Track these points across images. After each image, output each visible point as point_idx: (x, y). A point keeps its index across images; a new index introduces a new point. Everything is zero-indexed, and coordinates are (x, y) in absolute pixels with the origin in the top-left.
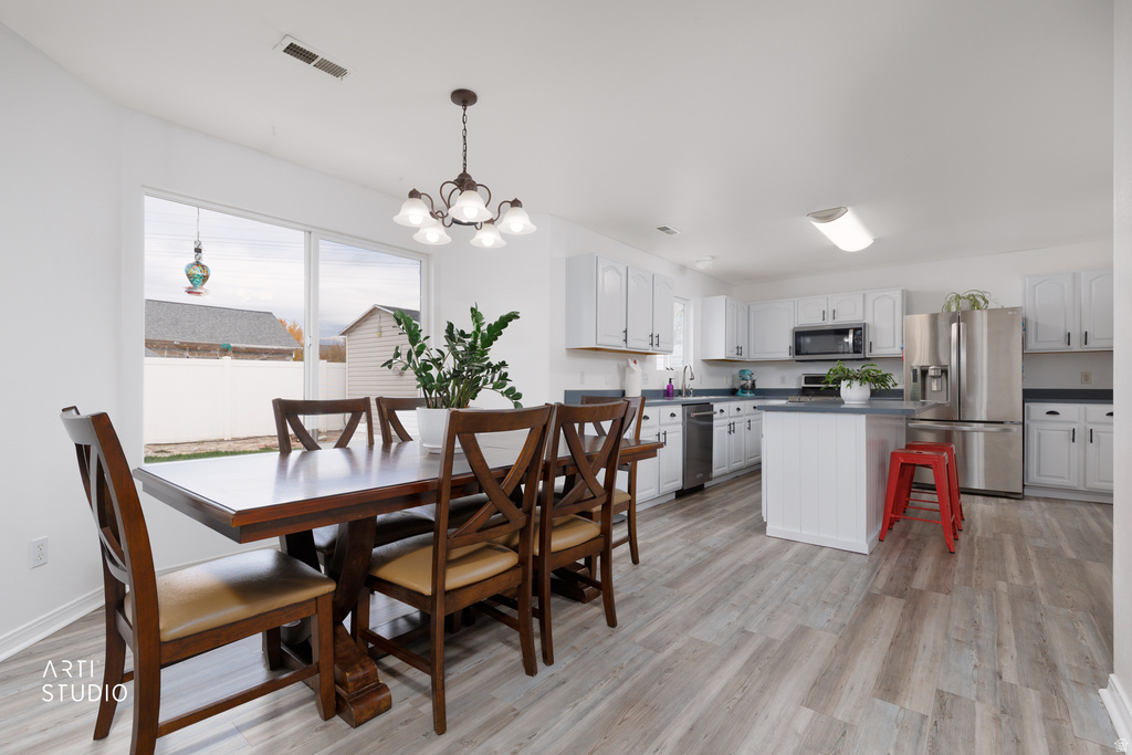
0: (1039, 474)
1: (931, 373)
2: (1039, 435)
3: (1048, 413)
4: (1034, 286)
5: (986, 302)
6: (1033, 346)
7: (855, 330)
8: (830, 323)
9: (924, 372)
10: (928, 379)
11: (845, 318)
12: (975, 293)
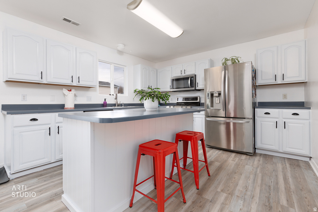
0: (262, 143)
1: (215, 95)
2: (261, 124)
3: (265, 113)
4: (261, 53)
5: (239, 62)
6: (259, 82)
7: (191, 77)
8: (183, 75)
9: (212, 95)
10: (214, 98)
11: (189, 73)
12: (234, 58)
